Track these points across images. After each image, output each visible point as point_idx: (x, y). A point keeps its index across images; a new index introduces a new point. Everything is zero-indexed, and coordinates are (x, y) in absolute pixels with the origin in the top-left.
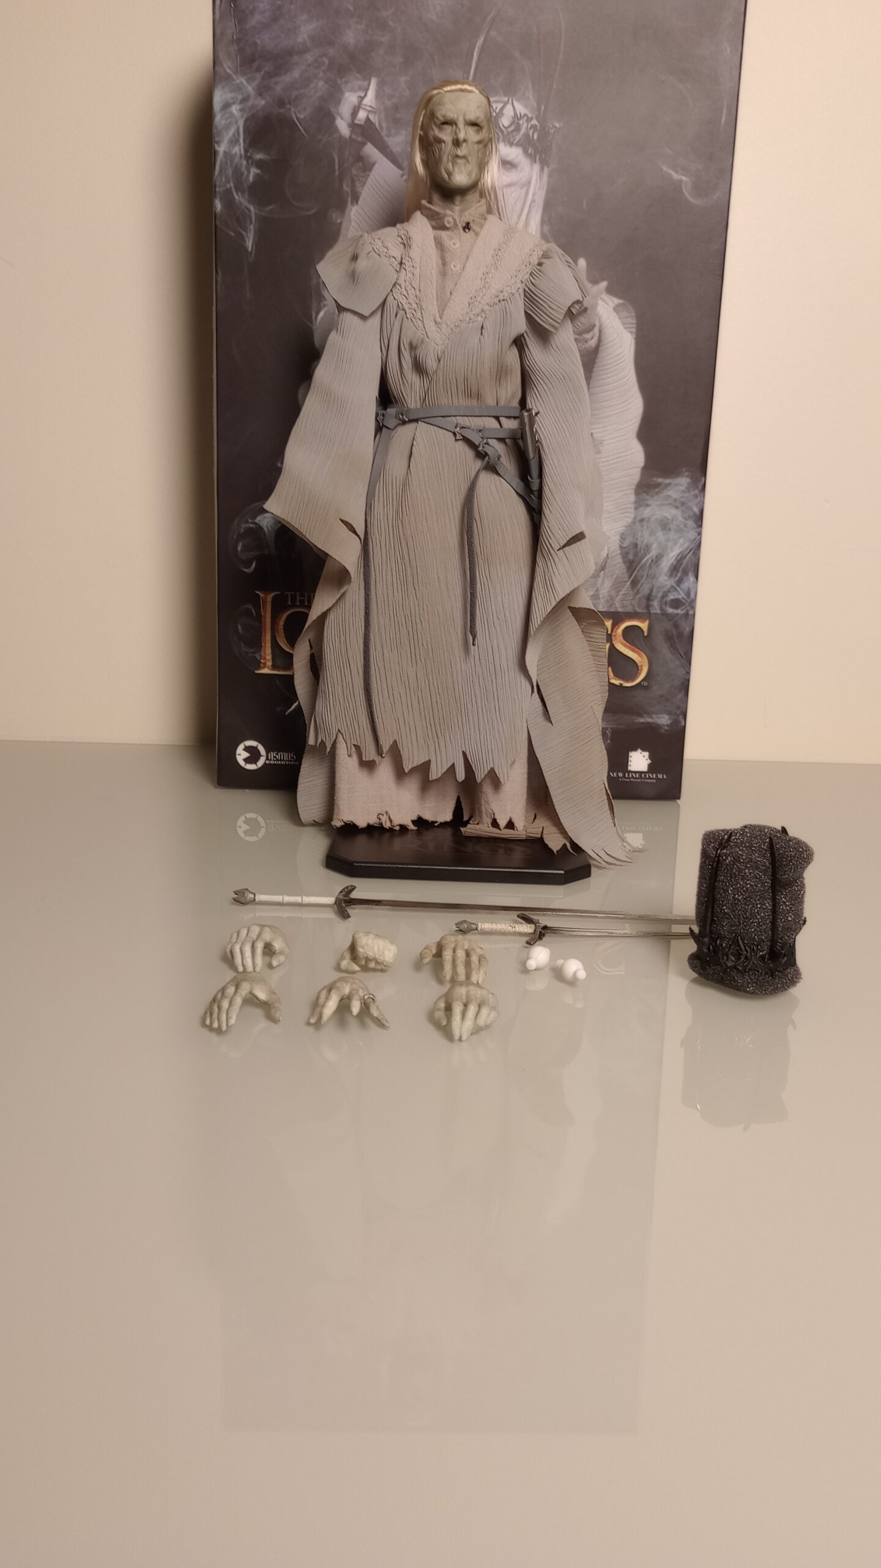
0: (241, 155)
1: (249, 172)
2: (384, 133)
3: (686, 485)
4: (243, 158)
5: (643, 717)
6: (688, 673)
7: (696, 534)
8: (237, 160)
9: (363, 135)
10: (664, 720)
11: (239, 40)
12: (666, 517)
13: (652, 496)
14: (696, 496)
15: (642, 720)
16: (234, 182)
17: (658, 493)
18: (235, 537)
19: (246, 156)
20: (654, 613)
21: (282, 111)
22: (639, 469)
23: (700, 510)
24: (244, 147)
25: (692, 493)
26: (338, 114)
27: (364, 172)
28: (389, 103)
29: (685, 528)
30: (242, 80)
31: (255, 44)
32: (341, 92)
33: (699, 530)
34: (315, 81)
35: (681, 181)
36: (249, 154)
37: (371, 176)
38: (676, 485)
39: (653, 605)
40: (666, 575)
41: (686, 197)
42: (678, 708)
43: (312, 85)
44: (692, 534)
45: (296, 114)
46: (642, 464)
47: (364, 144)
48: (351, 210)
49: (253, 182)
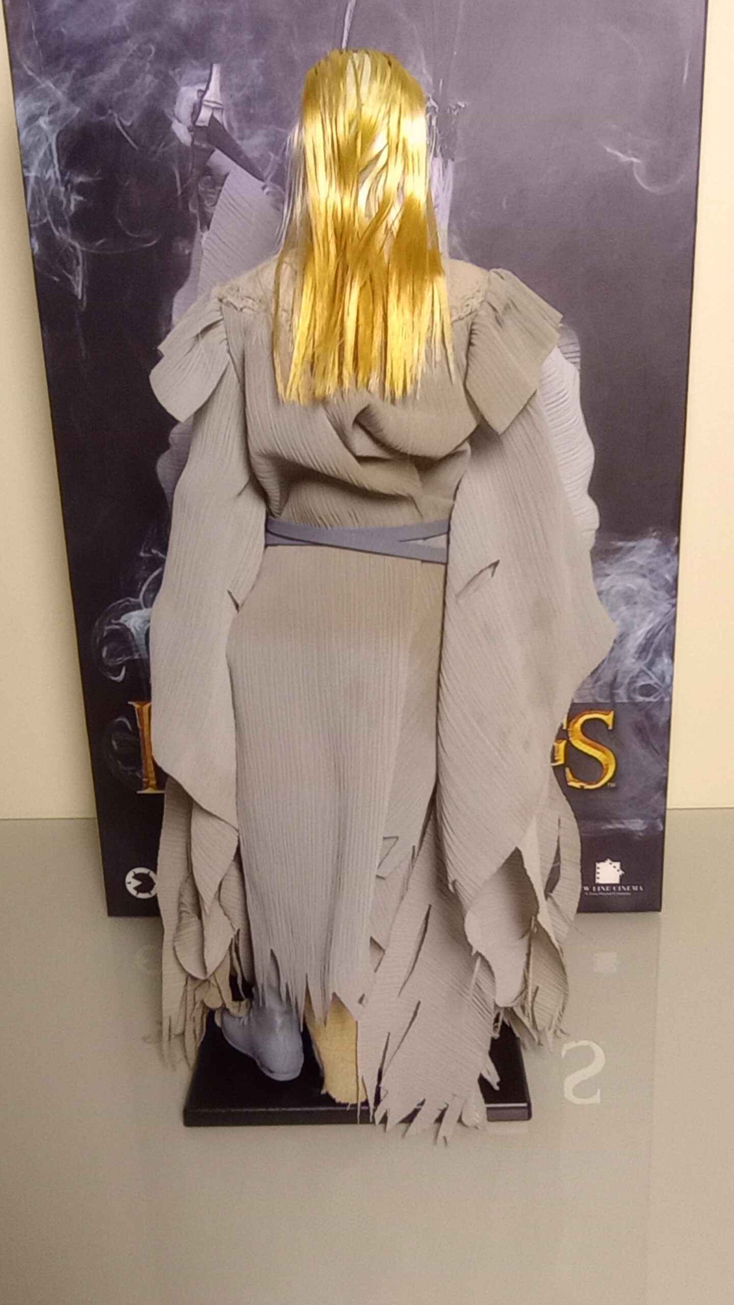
0: (57, 181)
1: (69, 201)
2: (235, 136)
3: (654, 548)
4: (60, 183)
5: (610, 823)
6: (666, 770)
7: (669, 606)
8: (52, 186)
9: (209, 141)
10: (637, 825)
11: (39, 32)
12: (629, 588)
13: (612, 564)
14: (668, 561)
15: (610, 827)
16: (51, 215)
17: (618, 560)
18: (98, 641)
19: (62, 179)
20: (621, 703)
21: (101, 118)
22: (594, 532)
23: (673, 577)
24: (59, 169)
25: (663, 557)
26: (174, 115)
27: (213, 187)
28: (238, 95)
29: (654, 600)
30: (47, 84)
31: (60, 33)
32: (176, 88)
33: (673, 601)
34: (141, 76)
35: (632, 163)
36: (66, 178)
37: (223, 191)
38: (641, 549)
39: (618, 694)
40: (634, 658)
41: (639, 185)
42: (655, 811)
43: (138, 81)
44: (665, 607)
45: (119, 120)
46: (597, 526)
47: (213, 151)
48: (202, 236)
49: (75, 212)
